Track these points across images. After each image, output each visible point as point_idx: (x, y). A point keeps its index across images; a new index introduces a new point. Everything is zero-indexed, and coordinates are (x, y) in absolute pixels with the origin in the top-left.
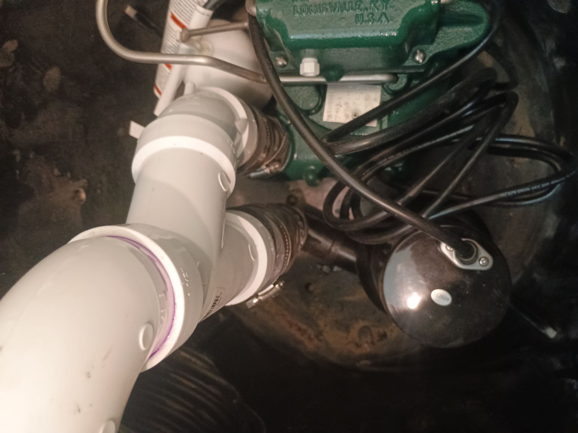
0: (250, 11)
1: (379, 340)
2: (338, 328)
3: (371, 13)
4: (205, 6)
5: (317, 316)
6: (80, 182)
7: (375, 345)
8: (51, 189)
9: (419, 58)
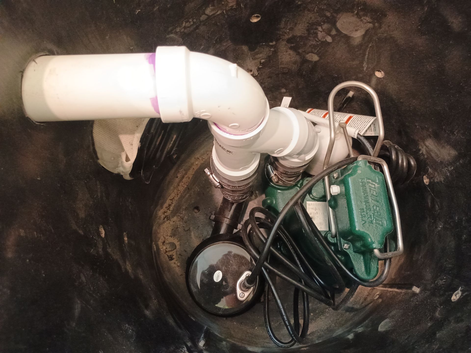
0: (359, 157)
1: (168, 256)
2: (173, 229)
3: (365, 216)
4: (358, 134)
5: (179, 216)
6: (257, 72)
7: (165, 253)
8: (254, 59)
9: (346, 246)
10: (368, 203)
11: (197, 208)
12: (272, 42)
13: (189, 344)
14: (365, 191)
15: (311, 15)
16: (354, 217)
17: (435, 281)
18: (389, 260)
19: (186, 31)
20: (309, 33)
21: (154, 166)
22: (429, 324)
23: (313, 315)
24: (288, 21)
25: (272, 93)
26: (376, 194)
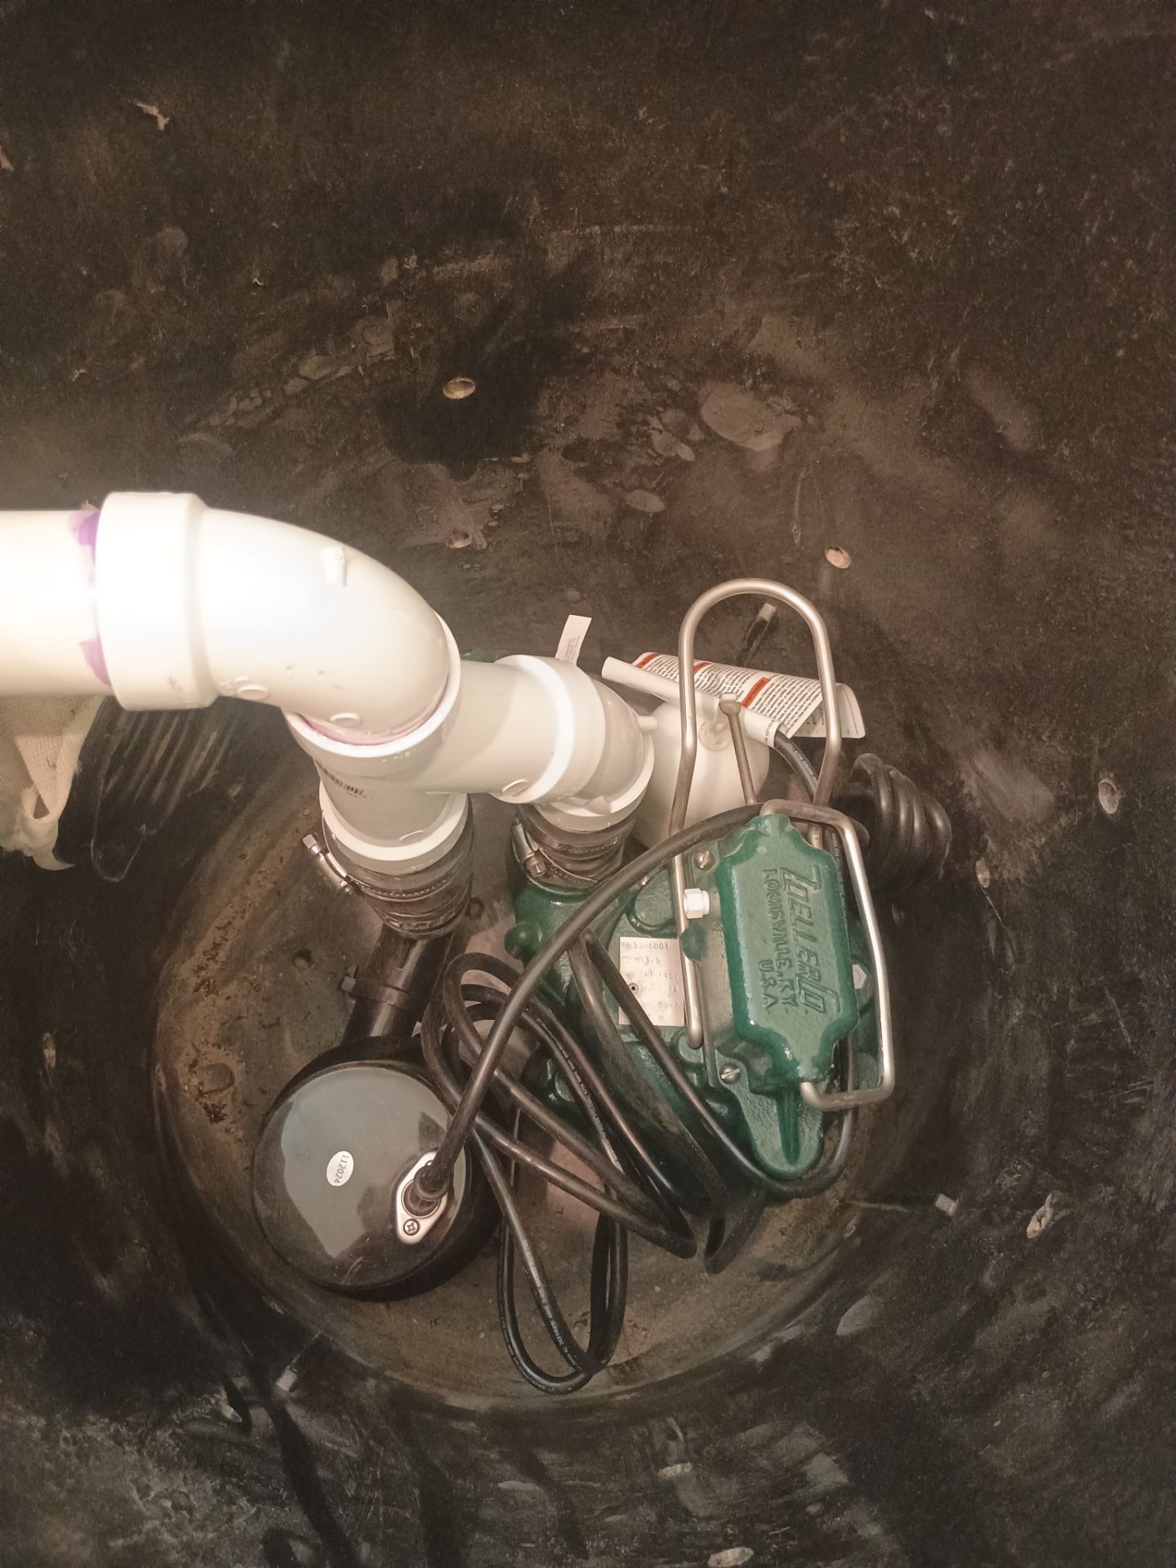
0: (767, 807)
1: (206, 1107)
2: (225, 1023)
3: (775, 982)
4: (778, 733)
5: (245, 978)
6: (483, 539)
7: (196, 1099)
8: (469, 502)
9: (729, 1074)
10: (785, 943)
11: (306, 955)
12: (519, 455)
13: (240, 1383)
14: (777, 909)
15: (622, 384)
16: (743, 987)
17: (994, 1179)
18: (850, 1115)
19: (241, 423)
20: (627, 435)
21: (144, 827)
22: (964, 1308)
23: (660, 1292)
24: (559, 398)
25: (540, 600)
26: (810, 917)
